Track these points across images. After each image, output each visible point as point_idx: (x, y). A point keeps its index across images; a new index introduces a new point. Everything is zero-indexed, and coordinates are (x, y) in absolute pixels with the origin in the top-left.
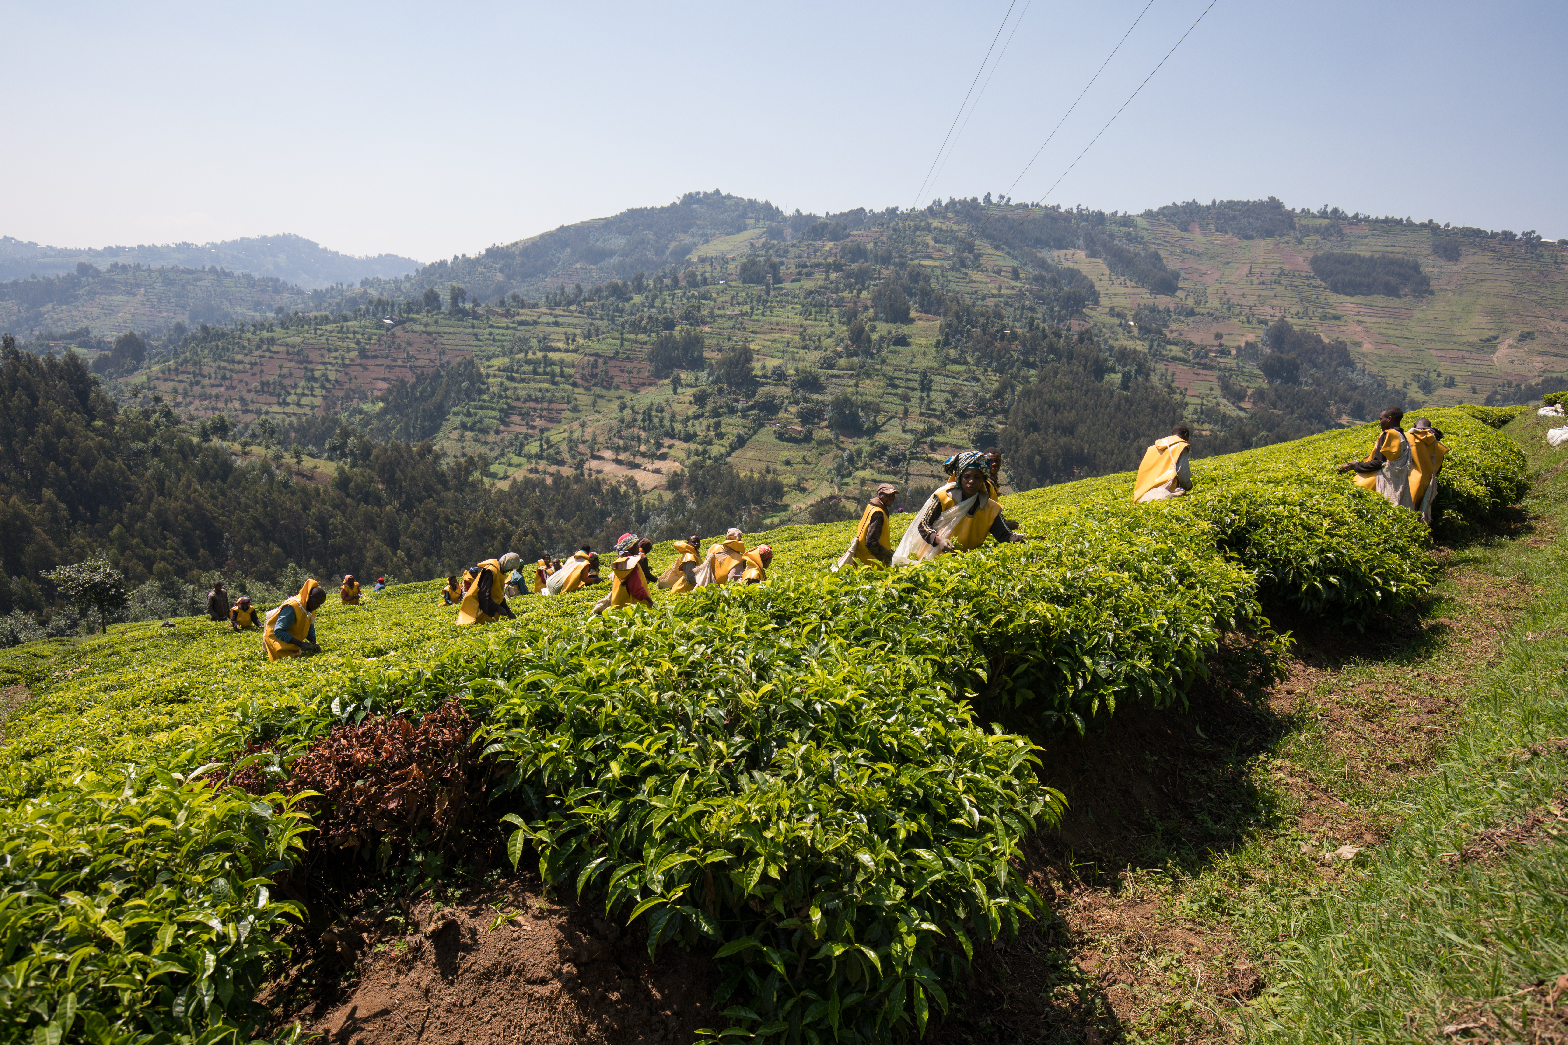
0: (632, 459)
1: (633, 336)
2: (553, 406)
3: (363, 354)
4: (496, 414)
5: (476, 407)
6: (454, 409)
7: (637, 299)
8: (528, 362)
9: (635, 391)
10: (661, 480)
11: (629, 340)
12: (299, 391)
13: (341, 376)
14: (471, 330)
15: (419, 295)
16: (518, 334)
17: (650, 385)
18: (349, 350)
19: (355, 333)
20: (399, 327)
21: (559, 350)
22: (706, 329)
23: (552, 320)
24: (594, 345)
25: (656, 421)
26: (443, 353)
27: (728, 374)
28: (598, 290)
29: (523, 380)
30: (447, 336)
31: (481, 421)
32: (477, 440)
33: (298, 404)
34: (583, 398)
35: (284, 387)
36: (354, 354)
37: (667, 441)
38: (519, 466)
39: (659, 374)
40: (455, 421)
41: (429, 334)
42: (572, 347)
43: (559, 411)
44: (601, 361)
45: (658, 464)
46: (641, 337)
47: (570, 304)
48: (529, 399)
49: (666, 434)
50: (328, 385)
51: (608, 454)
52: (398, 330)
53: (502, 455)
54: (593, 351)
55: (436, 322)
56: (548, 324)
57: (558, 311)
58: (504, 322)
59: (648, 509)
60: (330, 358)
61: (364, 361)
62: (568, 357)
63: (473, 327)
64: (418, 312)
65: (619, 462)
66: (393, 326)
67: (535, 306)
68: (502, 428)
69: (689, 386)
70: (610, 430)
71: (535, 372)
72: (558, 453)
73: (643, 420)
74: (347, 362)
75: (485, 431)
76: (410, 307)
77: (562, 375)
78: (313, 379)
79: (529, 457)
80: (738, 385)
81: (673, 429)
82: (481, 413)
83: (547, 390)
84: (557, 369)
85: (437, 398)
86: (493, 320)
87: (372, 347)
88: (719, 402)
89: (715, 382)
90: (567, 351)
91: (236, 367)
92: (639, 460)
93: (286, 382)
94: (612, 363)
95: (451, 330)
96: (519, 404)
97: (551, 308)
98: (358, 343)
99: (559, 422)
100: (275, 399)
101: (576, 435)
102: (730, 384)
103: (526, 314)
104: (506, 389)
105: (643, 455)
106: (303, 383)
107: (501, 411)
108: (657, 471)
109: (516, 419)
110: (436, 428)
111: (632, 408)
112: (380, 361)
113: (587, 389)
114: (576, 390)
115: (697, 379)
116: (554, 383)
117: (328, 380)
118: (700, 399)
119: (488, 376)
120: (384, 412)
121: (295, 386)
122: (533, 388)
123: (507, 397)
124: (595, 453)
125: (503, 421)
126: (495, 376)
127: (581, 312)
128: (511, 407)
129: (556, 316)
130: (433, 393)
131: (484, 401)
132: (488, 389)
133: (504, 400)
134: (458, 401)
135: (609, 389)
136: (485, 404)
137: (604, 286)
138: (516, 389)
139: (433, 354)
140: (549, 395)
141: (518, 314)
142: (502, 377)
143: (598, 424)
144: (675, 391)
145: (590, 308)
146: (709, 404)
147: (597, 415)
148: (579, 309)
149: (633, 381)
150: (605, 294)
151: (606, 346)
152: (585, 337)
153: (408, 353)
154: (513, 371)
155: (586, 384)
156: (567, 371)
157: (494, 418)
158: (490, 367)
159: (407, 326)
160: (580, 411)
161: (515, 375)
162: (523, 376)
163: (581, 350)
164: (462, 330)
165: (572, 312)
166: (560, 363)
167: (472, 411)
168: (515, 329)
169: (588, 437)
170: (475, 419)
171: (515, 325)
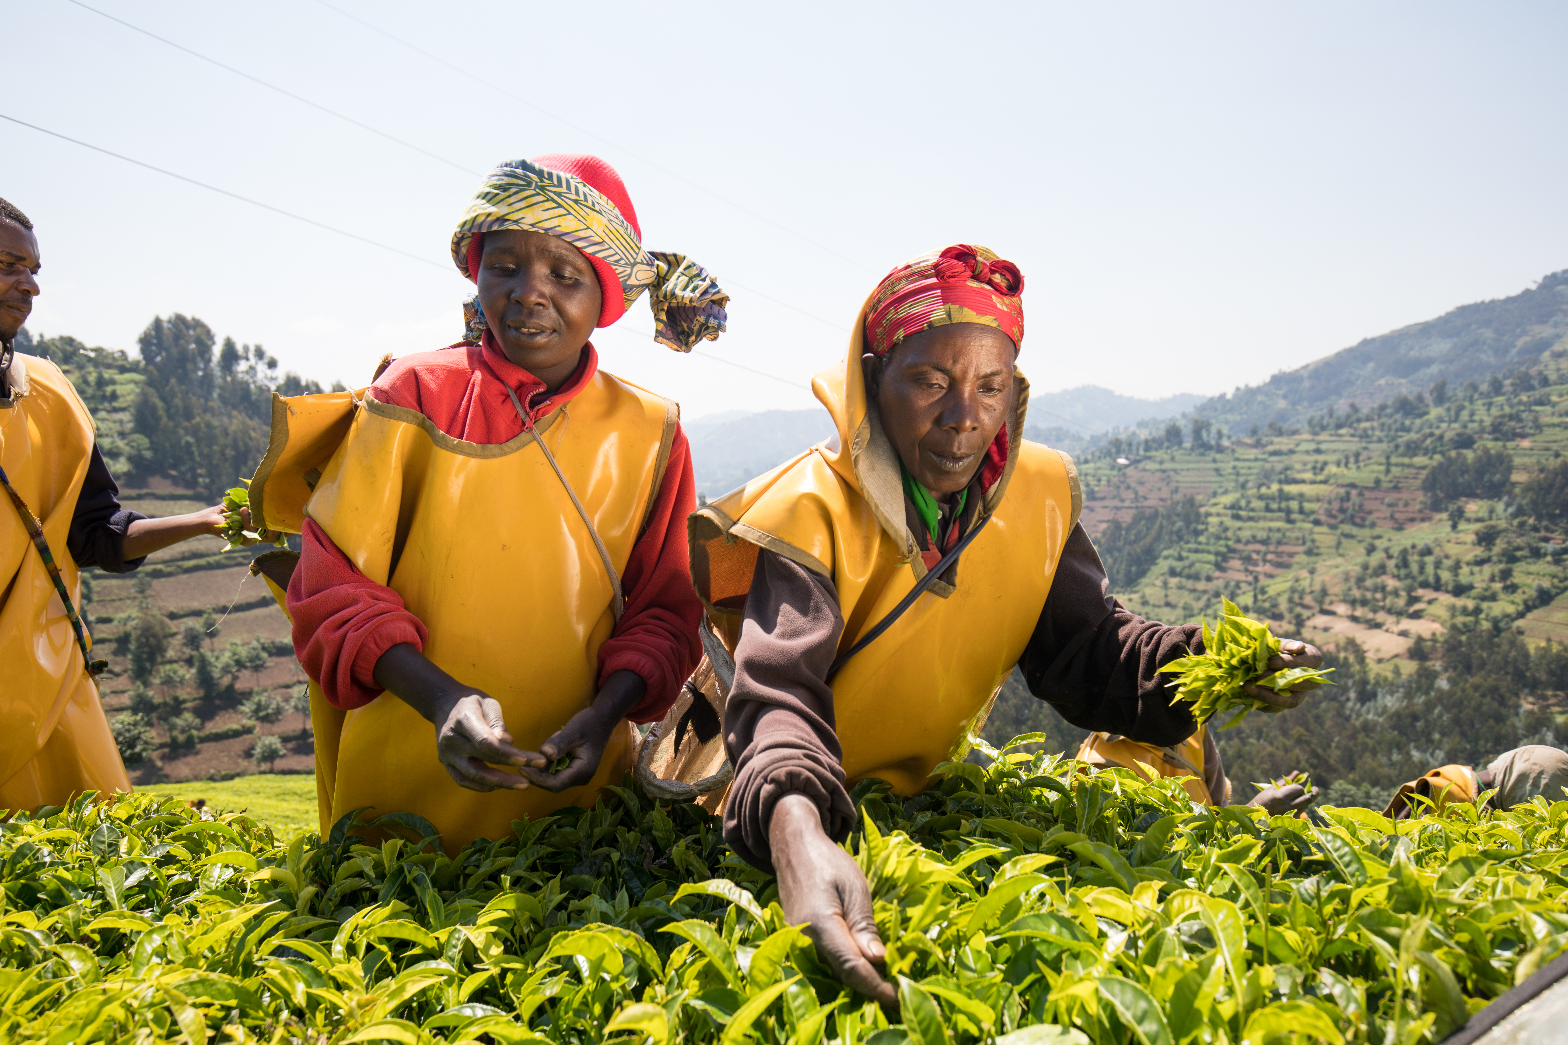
0: (1370, 616)
1: (1406, 460)
2: (1282, 548)
4: (1211, 558)
5: (1190, 551)
6: (1165, 553)
7: (1435, 412)
8: (1261, 497)
9: (1400, 528)
10: (1402, 645)
11: (1397, 465)
14: (1212, 465)
15: (1160, 432)
16: (1268, 466)
17: (1423, 520)
19: (1086, 475)
20: (1131, 468)
21: (1303, 482)
22: (1526, 443)
23: (1312, 446)
24: (1351, 474)
25: (1415, 568)
26: (1176, 490)
27: (1534, 503)
28: (1383, 407)
29: (1251, 519)
30: (1184, 473)
31: (1191, 565)
32: (1180, 587)
34: (1324, 537)
37: (1426, 594)
39: (1436, 506)
40: (1163, 565)
41: (1164, 471)
42: (1320, 478)
43: (1291, 555)
44: (1354, 492)
45: (1406, 624)
46: (1420, 460)
47: (1339, 426)
48: (1254, 539)
49: (1425, 585)
51: (1342, 609)
52: (1130, 471)
53: (1208, 606)
54: (1347, 481)
55: (1173, 459)
56: (1307, 452)
57: (1324, 436)
58: (1252, 453)
59: (1377, 684)
62: (1306, 489)
63: (1214, 461)
64: (1156, 450)
65: (1354, 619)
66: (1126, 466)
67: (1295, 432)
68: (1217, 574)
69: (1479, 520)
70: (1347, 579)
71: (1268, 509)
72: (1275, 606)
73: (1397, 567)
75: (1196, 577)
76: (1148, 445)
77: (1301, 511)
80: (1553, 518)
81: (1438, 579)
82: (1193, 557)
83: (1279, 530)
84: (1294, 505)
85: (1148, 540)
86: (1241, 452)
87: (1101, 488)
88: (1519, 541)
89: (1515, 516)
90: (1313, 482)
92: (1381, 617)
94: (1367, 494)
95: (1191, 466)
96: (1240, 546)
97: (1315, 434)
99: (1286, 566)
101: (1305, 583)
102: (1539, 518)
103: (1283, 443)
104: (1226, 529)
105: (1390, 611)
107: (1217, 554)
108: (1404, 634)
109: (1236, 563)
110: (1142, 573)
111: (1386, 550)
112: (1107, 503)
113: (1333, 527)
114: (1317, 529)
115: (1492, 511)
116: (1290, 521)
118: (1486, 538)
119: (1208, 515)
122: (1259, 528)
123: (1227, 539)
124: (1326, 607)
125: (1219, 567)
126: (1218, 515)
127: (1353, 436)
128: (1231, 550)
129: (1319, 443)
130: (1147, 534)
131: (1200, 543)
132: (1206, 529)
133: (1222, 542)
134: (1169, 545)
135: (1361, 526)
136: (1200, 547)
137: (1390, 402)
138: (1240, 529)
139: (1165, 493)
140: (1278, 535)
141: (1271, 443)
142: (1226, 515)
143: (1335, 571)
144: (1454, 527)
145: (1365, 430)
146: (1500, 545)
147: (1339, 560)
148: (1352, 431)
149: (1397, 516)
150: (1389, 411)
151: (1364, 475)
152: (1338, 464)
153: (1136, 493)
154: (1240, 508)
155: (1332, 521)
156: (1307, 506)
157: (1209, 563)
158: (1215, 504)
159: (1141, 465)
160: (1317, 555)
161: (1243, 513)
162: (1252, 514)
163: (1332, 481)
164: (1202, 465)
165: (1341, 436)
166: (1301, 497)
167: (1184, 554)
168: (1264, 460)
169: (1317, 587)
170: (1186, 563)
171: (1265, 456)
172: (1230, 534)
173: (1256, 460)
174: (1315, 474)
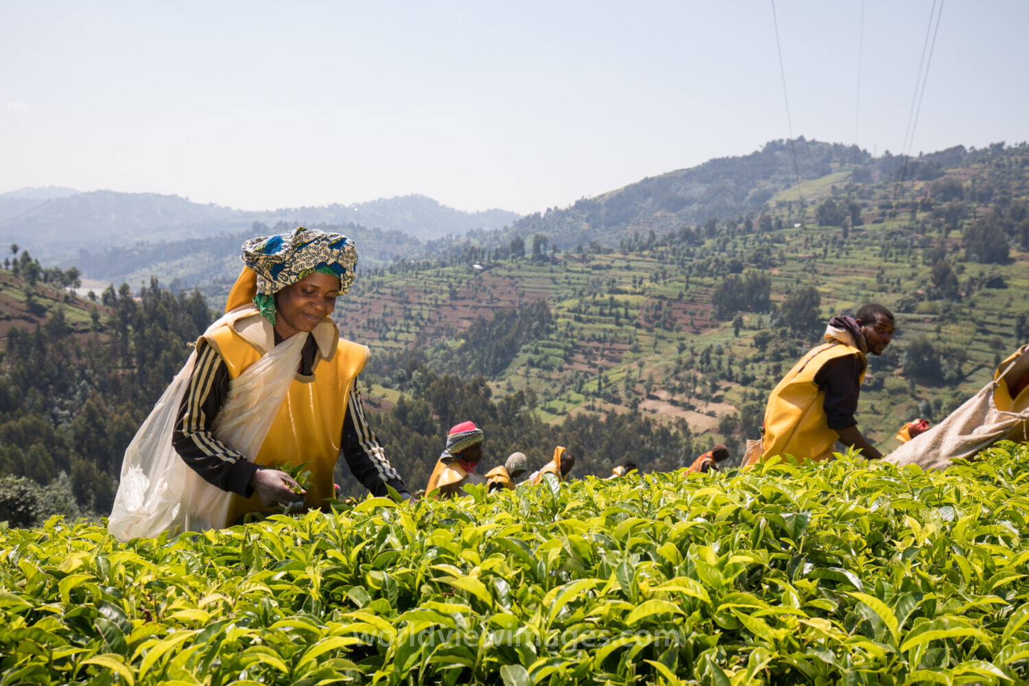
0: (686, 400)
1: (699, 279)
2: (615, 346)
3: (454, 296)
4: (561, 352)
5: (544, 346)
6: (524, 347)
7: (709, 243)
8: (596, 304)
9: (697, 333)
10: (714, 423)
11: (695, 283)
12: (397, 328)
13: (434, 316)
14: (549, 275)
15: (506, 243)
16: (592, 278)
17: (713, 327)
18: (442, 292)
19: (448, 277)
20: (487, 272)
21: (626, 292)
22: (775, 272)
23: (624, 264)
24: (660, 288)
25: (714, 363)
26: (522, 295)
27: (791, 317)
28: (672, 236)
29: (589, 321)
30: (527, 280)
31: (546, 358)
32: (540, 377)
33: (396, 340)
34: (645, 339)
35: (385, 324)
36: (446, 296)
37: (724, 384)
38: (577, 402)
39: (721, 317)
40: (523, 357)
41: (512, 277)
42: (638, 290)
43: (621, 351)
44: (665, 303)
45: (713, 407)
46: (707, 280)
47: (643, 249)
48: (593, 338)
49: (723, 377)
50: (422, 323)
51: (664, 395)
52: (485, 275)
53: (563, 391)
54: (657, 294)
55: (519, 267)
56: (620, 268)
57: (631, 256)
58: (579, 267)
60: (426, 299)
61: (454, 302)
62: (633, 299)
63: (552, 271)
64: (504, 258)
65: (674, 403)
66: (481, 271)
67: (610, 251)
68: (566, 366)
69: (753, 328)
70: (668, 370)
71: (602, 314)
72: (615, 392)
73: (702, 362)
74: (440, 302)
75: (549, 368)
76: (498, 254)
77: (627, 316)
78: (410, 317)
79: (587, 394)
80: (803, 328)
81: (731, 372)
82: (547, 350)
83: (611, 331)
84: (622, 311)
85: (510, 336)
86: (570, 265)
87: (461, 290)
88: (782, 345)
89: (779, 325)
90: (633, 293)
91: (354, 306)
92: (693, 402)
93: (388, 320)
94: (674, 305)
95: (531, 274)
96: (583, 343)
97: (625, 254)
98: (450, 286)
99: (619, 361)
100: (377, 335)
101: (635, 374)
102: (794, 328)
103: (602, 260)
104: (572, 329)
105: (699, 397)
106: (401, 321)
107: (566, 349)
108: (711, 414)
109: (580, 357)
110: (506, 364)
111: (692, 349)
112: (466, 302)
113: (650, 330)
114: (639, 331)
115: (760, 322)
116: (618, 324)
117: (422, 319)
118: (761, 342)
119: (557, 316)
120: (464, 348)
121: (395, 324)
122: (597, 328)
123: (573, 337)
124: (652, 393)
125: (567, 360)
126: (564, 316)
127: (653, 257)
128: (576, 347)
129: (628, 261)
130: (507, 331)
131: (552, 340)
132: (556, 328)
133: (570, 339)
134: (529, 339)
135: (670, 330)
136: (552, 343)
137: (677, 231)
138: (582, 329)
139: (514, 297)
140: (612, 335)
141: (593, 259)
142: (570, 317)
143: (656, 365)
144: (737, 333)
145: (662, 253)
146: (771, 348)
147: (657, 356)
148: (652, 254)
149: (695, 322)
150: (677, 239)
151: (672, 288)
152: (651, 280)
153: (492, 295)
154: (581, 312)
155: (649, 325)
156: (631, 312)
157: (559, 356)
158: (560, 308)
159: (493, 271)
160: (640, 352)
161: (583, 316)
162: (590, 317)
163: (647, 293)
164: (541, 274)
165: (644, 256)
166: (627, 303)
167: (540, 349)
168: (589, 273)
169: (645, 377)
170: (542, 356)
171: (590, 269)
172: (575, 333)
173: (583, 272)
174: (635, 287)
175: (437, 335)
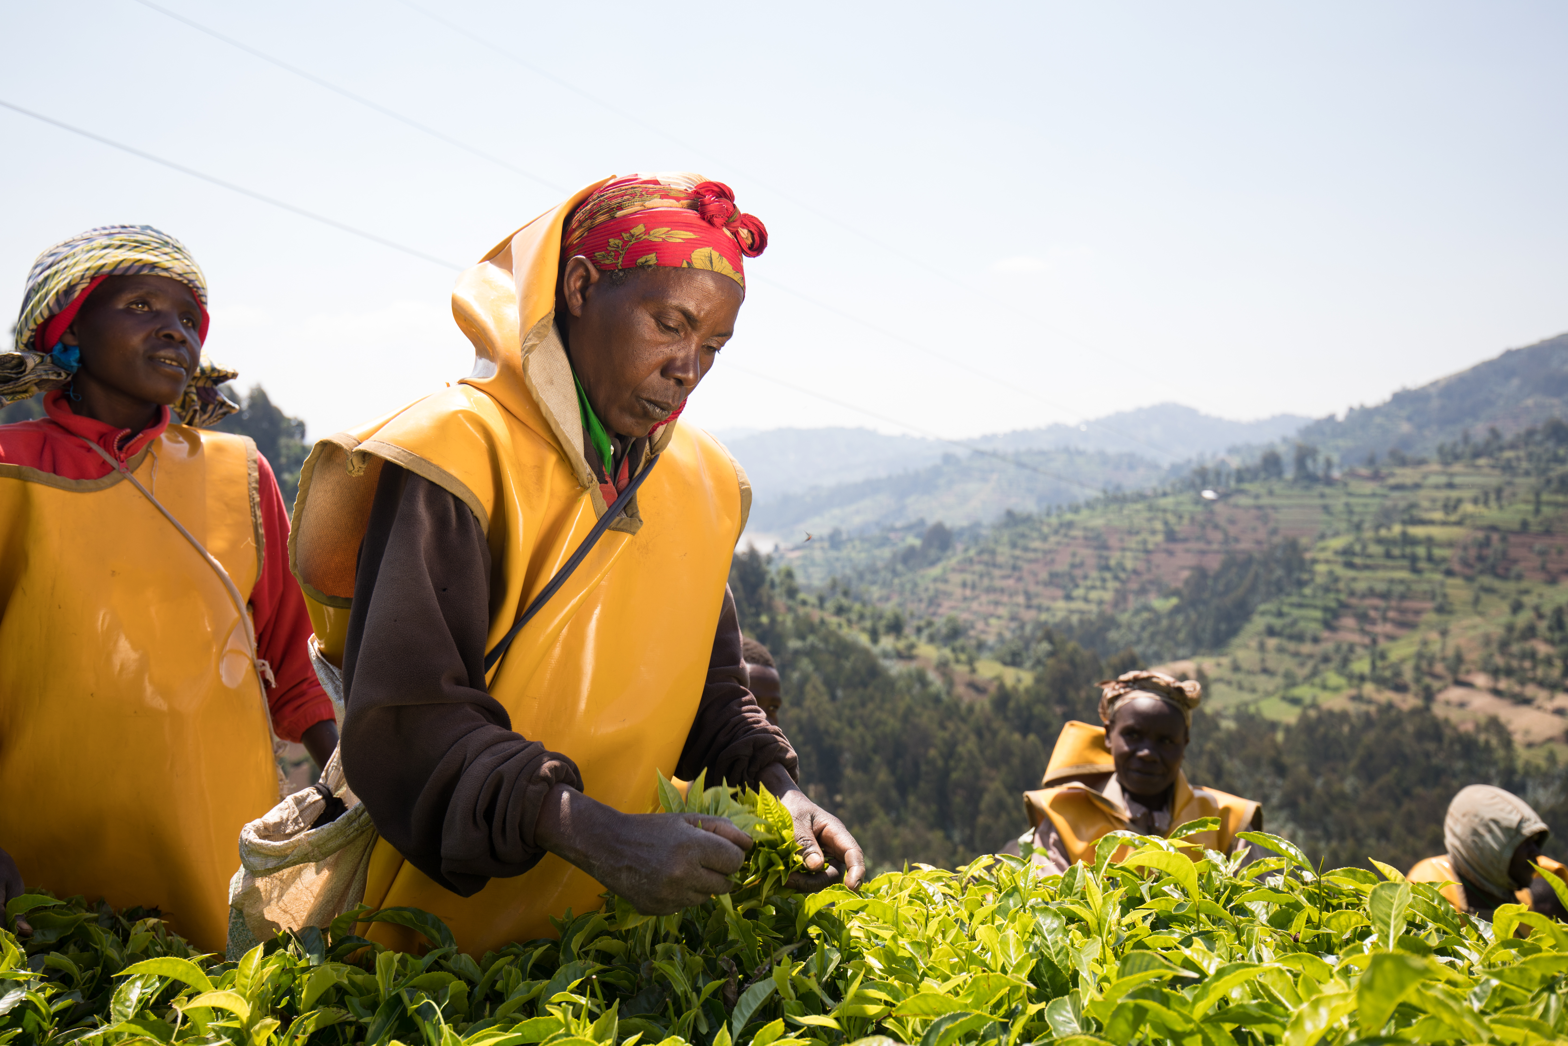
0: (1517, 689)
1: (1560, 498)
2: (1407, 604)
3: (1171, 536)
4: (1319, 614)
5: (1292, 605)
6: (1262, 607)
8: (1380, 541)
9: (1553, 580)
10: (1563, 726)
11: (1549, 503)
12: (1089, 583)
13: (1141, 566)
14: (1319, 501)
15: (1255, 460)
16: (1389, 503)
18: (1154, 532)
19: (1165, 511)
20: (1220, 502)
21: (1431, 522)
23: (1443, 480)
24: (1491, 514)
26: (1275, 531)
28: (1530, 433)
29: (1367, 567)
30: (1285, 510)
31: (1294, 623)
32: (1281, 650)
33: (1086, 600)
34: (1458, 591)
35: (1073, 579)
36: (1160, 538)
38: (1336, 689)
40: (1259, 623)
41: (1259, 508)
42: (1453, 518)
43: (1418, 612)
44: (1495, 537)
47: (1477, 455)
48: (1371, 593)
50: (1123, 575)
51: (1481, 680)
52: (1218, 507)
53: (1315, 673)
54: (1485, 523)
55: (1271, 493)
56: (1437, 487)
57: (1457, 468)
58: (1369, 487)
59: (1527, 774)
60: (1133, 542)
61: (1172, 546)
62: (1436, 532)
63: (1322, 496)
64: (1251, 481)
65: (1497, 693)
66: (1214, 501)
67: (1421, 462)
68: (1326, 634)
70: (1489, 642)
71: (1388, 555)
72: (1398, 674)
73: (1551, 629)
74: (1150, 546)
75: (1299, 638)
76: (1241, 476)
77: (1430, 558)
78: (1107, 568)
79: (1350, 677)
82: (1296, 613)
83: (1402, 581)
84: (1421, 551)
85: (1241, 591)
86: (1355, 486)
87: (1182, 528)
90: (1444, 523)
91: (1031, 555)
92: (1530, 690)
93: (1078, 572)
94: (1512, 539)
95: (1293, 501)
96: (1354, 601)
97: (1447, 464)
98: (1166, 523)
99: (1411, 626)
100: (1060, 593)
101: (1435, 647)
103: (1406, 475)
104: (1336, 580)
105: (1542, 684)
106: (1094, 574)
107: (1326, 609)
108: (1559, 712)
109: (1349, 622)
110: (1234, 632)
111: (1537, 609)
112: (1189, 545)
113: (1469, 579)
114: (1450, 581)
116: (1415, 570)
117: (1124, 569)
119: (1314, 561)
120: (1176, 610)
121: (1085, 577)
122: (1379, 579)
123: (1338, 591)
124: (1462, 677)
125: (1328, 625)
126: (1327, 562)
127: (1493, 467)
128: (1343, 605)
129: (1452, 475)
130: (1239, 585)
131: (1304, 596)
132: (1312, 580)
133: (1332, 596)
134: (1267, 598)
135: (1504, 577)
136: (1306, 601)
137: (1540, 426)
138: (1354, 579)
139: (1262, 534)
140: (1400, 588)
141: (1392, 475)
142: (1335, 562)
143: (1471, 633)
145: (1509, 461)
147: (1477, 620)
148: (1491, 462)
149: (1550, 566)
150: (1538, 437)
151: (1508, 515)
152: (1475, 501)
153: (1226, 534)
154: (1354, 554)
155: (1468, 572)
156: (1438, 552)
157: (1315, 620)
158: (1323, 549)
159: (1233, 500)
160: (1451, 612)
161: (1358, 561)
162: (1369, 562)
163: (1468, 522)
164: (1306, 501)
165: (1478, 467)
166: (1430, 542)
167: (1285, 609)
168: (1385, 496)
169: (1450, 652)
170: (1287, 620)
171: (1384, 491)
172: (1341, 585)
173: (1374, 495)
174: (1447, 513)
175: (1143, 591)
